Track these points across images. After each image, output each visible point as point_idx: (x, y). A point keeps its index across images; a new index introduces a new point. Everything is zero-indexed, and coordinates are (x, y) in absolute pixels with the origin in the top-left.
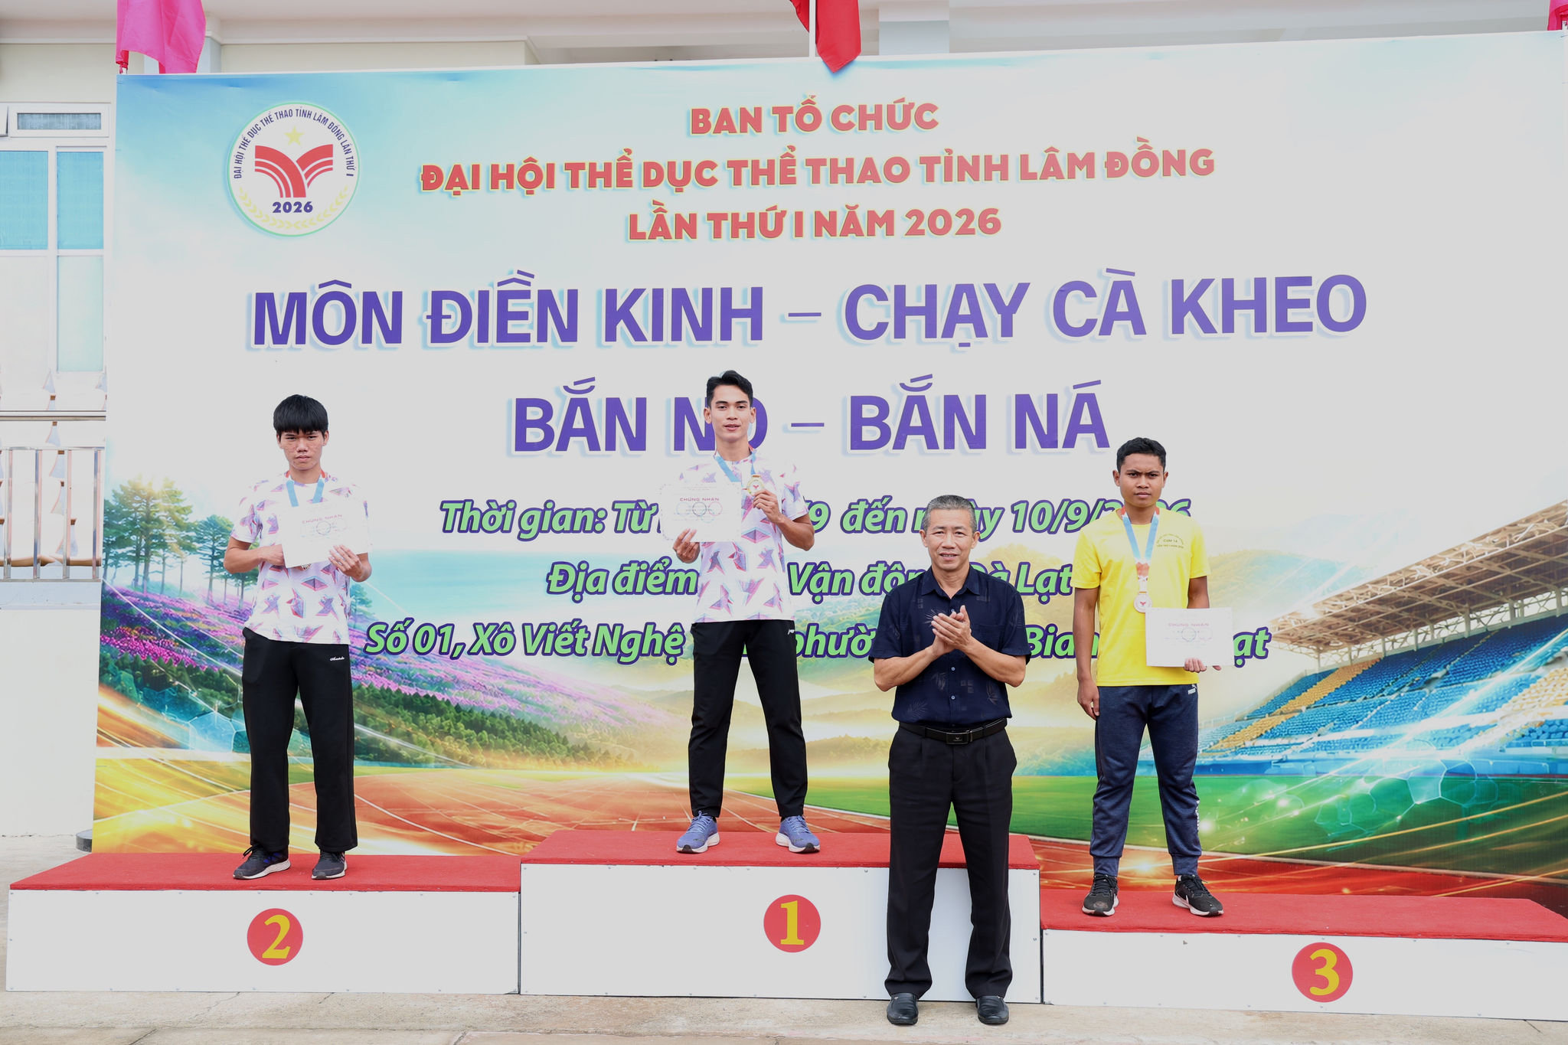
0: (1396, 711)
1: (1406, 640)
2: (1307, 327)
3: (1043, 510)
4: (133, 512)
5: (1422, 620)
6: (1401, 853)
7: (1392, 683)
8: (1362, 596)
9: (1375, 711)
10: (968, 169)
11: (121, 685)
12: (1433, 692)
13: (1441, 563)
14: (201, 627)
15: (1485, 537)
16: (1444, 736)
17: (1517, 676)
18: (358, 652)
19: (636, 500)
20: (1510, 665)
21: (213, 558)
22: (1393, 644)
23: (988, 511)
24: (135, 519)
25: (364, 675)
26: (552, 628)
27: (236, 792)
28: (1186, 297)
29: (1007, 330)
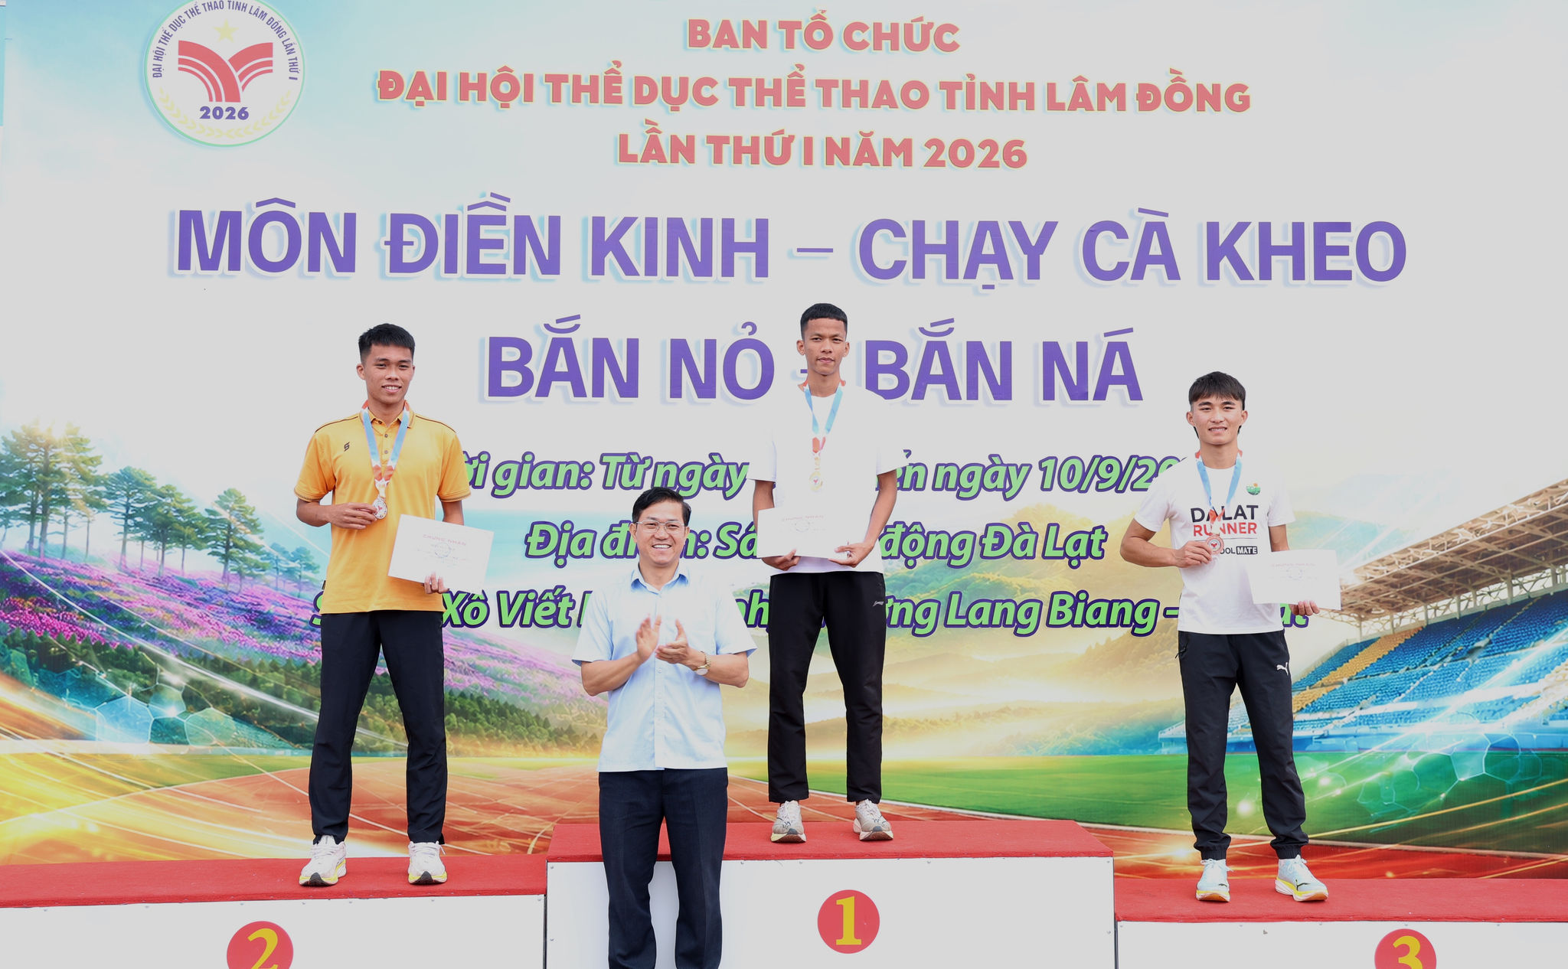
0: (1439, 682)
1: (1449, 608)
2: (1346, 275)
3: (1073, 467)
4: (27, 463)
5: (1464, 586)
6: (1445, 834)
7: (1435, 653)
8: (1404, 561)
9: (1418, 682)
10: (992, 96)
11: (11, 666)
12: (1476, 662)
13: (1483, 526)
14: (112, 597)
15: (1526, 499)
16: (1487, 708)
17: (1560, 645)
18: (304, 625)
19: (627, 452)
20: (1552, 634)
21: (127, 517)
22: (1435, 612)
23: (1014, 467)
24: (30, 471)
25: (310, 651)
26: (532, 596)
27: (153, 790)
28: (1221, 240)
29: (1034, 272)
